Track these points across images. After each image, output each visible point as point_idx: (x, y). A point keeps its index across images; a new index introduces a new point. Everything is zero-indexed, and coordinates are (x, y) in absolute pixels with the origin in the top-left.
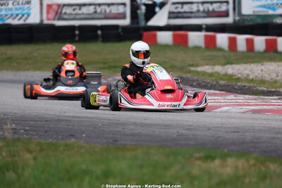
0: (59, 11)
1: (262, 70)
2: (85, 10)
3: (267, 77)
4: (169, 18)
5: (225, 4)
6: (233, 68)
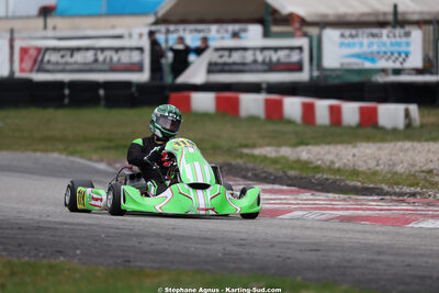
0: (40, 58)
1: (354, 155)
2: (79, 57)
3: (362, 167)
4: (209, 71)
5: (297, 52)
6: (309, 152)
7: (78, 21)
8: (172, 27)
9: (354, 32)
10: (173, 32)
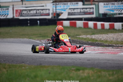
0: (21, 13)
1: (107, 37)
2: (32, 12)
3: (109, 40)
4: (68, 15)
5: (92, 9)
6: (95, 36)
7: (32, 2)
8: (57, 3)
9: (107, 3)
10: (58, 5)
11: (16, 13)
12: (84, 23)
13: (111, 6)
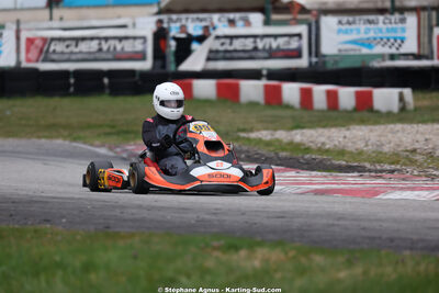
0: (45, 49)
1: (345, 137)
2: (83, 47)
3: (351, 147)
4: (209, 59)
5: (296, 38)
6: (302, 134)
7: (84, 12)
8: (174, 17)
9: (351, 19)
10: (175, 22)
11: (28, 51)
12: (266, 87)
13: (363, 27)
